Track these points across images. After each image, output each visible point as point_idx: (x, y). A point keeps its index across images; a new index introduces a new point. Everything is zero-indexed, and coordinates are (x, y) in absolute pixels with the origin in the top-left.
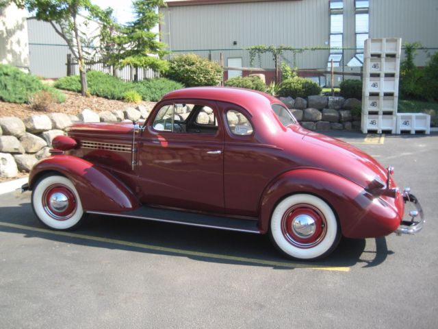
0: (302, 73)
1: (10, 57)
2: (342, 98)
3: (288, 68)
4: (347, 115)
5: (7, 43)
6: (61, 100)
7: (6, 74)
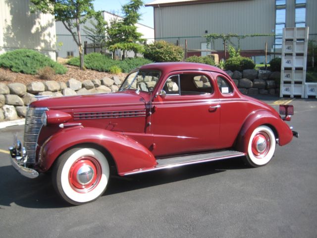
0: (243, 54)
1: (43, 45)
2: (268, 71)
3: (233, 50)
4: (272, 84)
5: (41, 36)
6: (62, 72)
7: (28, 56)
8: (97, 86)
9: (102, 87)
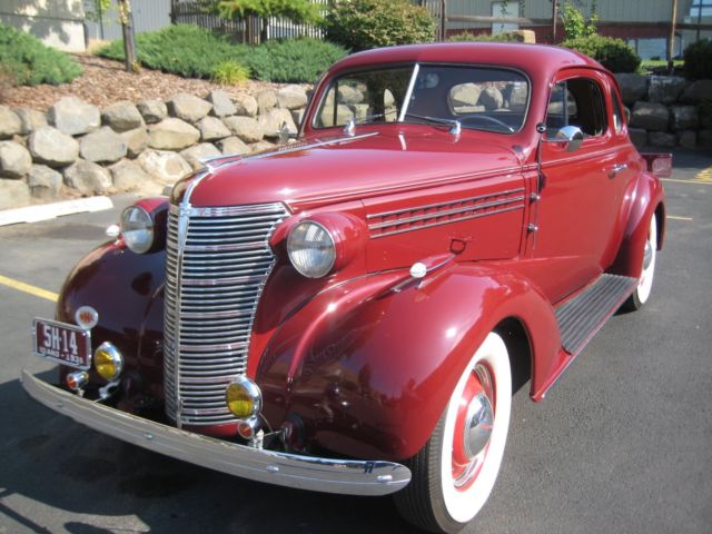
2: (680, 80)
3: (578, 18)
4: (687, 117)
8: (152, 119)
9: (170, 124)
